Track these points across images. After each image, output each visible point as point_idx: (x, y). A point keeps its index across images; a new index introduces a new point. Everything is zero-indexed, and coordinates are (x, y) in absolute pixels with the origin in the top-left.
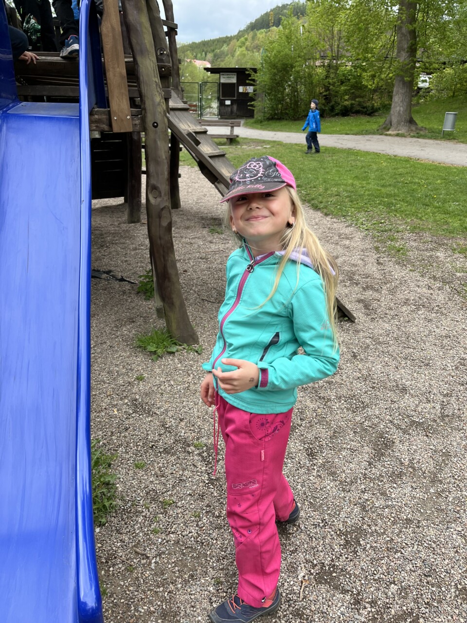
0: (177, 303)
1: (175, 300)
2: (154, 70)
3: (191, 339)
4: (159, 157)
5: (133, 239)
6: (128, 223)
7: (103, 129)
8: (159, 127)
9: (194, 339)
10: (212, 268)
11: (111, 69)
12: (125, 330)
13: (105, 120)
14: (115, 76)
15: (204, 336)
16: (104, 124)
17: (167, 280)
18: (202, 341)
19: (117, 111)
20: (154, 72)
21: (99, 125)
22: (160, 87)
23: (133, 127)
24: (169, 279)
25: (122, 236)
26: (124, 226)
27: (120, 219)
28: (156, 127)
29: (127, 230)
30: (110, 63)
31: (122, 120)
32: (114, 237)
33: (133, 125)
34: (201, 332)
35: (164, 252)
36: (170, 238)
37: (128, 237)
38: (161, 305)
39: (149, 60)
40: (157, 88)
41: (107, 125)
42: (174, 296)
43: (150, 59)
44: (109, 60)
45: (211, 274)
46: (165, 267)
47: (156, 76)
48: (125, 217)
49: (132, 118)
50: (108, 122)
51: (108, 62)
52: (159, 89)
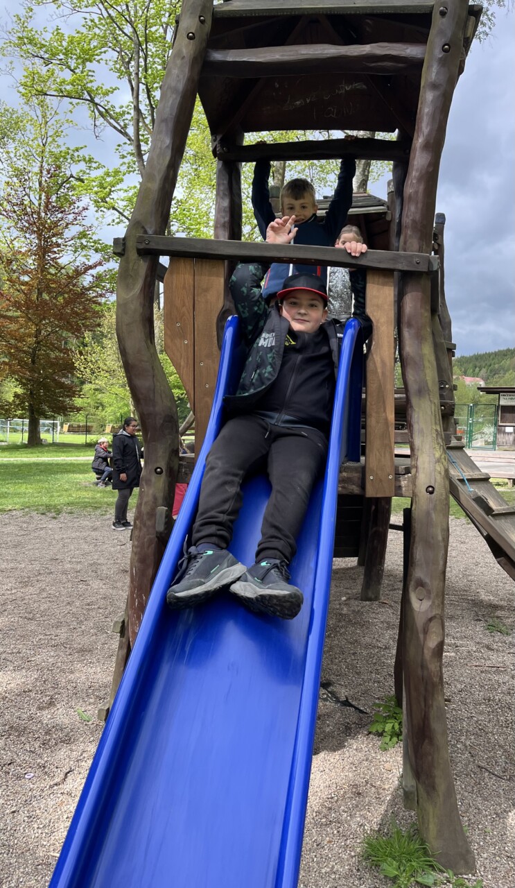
0: (441, 787)
1: (438, 780)
2: (435, 415)
3: (462, 862)
4: (433, 538)
5: (367, 628)
6: (361, 600)
7: (351, 491)
8: (435, 493)
9: (467, 863)
10: (493, 700)
11: (374, 414)
12: (344, 811)
13: (356, 479)
14: (378, 422)
15: (485, 856)
16: (354, 484)
17: (427, 741)
18: (481, 866)
19: (375, 469)
20: (435, 417)
21: (346, 485)
22: (442, 438)
23: (395, 490)
24: (431, 740)
25: (350, 621)
26: (356, 605)
27: (349, 591)
28: (431, 493)
29: (359, 611)
30: (374, 407)
31: (381, 481)
32: (340, 621)
33: (395, 487)
34: (478, 844)
35: (426, 690)
36: (438, 669)
37: (360, 623)
38: (412, 786)
39: (429, 403)
40: (437, 439)
41: (357, 486)
42: (438, 773)
43: (431, 401)
44: (373, 403)
45: (493, 712)
46: (425, 719)
47: (438, 422)
48: (358, 588)
49: (396, 478)
50: (360, 482)
51: (371, 405)
52: (440, 440)
